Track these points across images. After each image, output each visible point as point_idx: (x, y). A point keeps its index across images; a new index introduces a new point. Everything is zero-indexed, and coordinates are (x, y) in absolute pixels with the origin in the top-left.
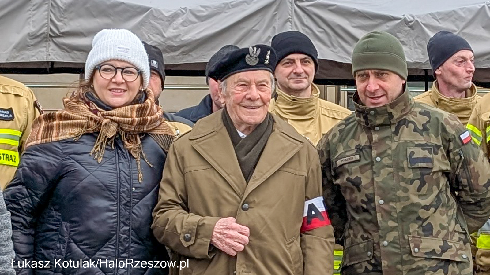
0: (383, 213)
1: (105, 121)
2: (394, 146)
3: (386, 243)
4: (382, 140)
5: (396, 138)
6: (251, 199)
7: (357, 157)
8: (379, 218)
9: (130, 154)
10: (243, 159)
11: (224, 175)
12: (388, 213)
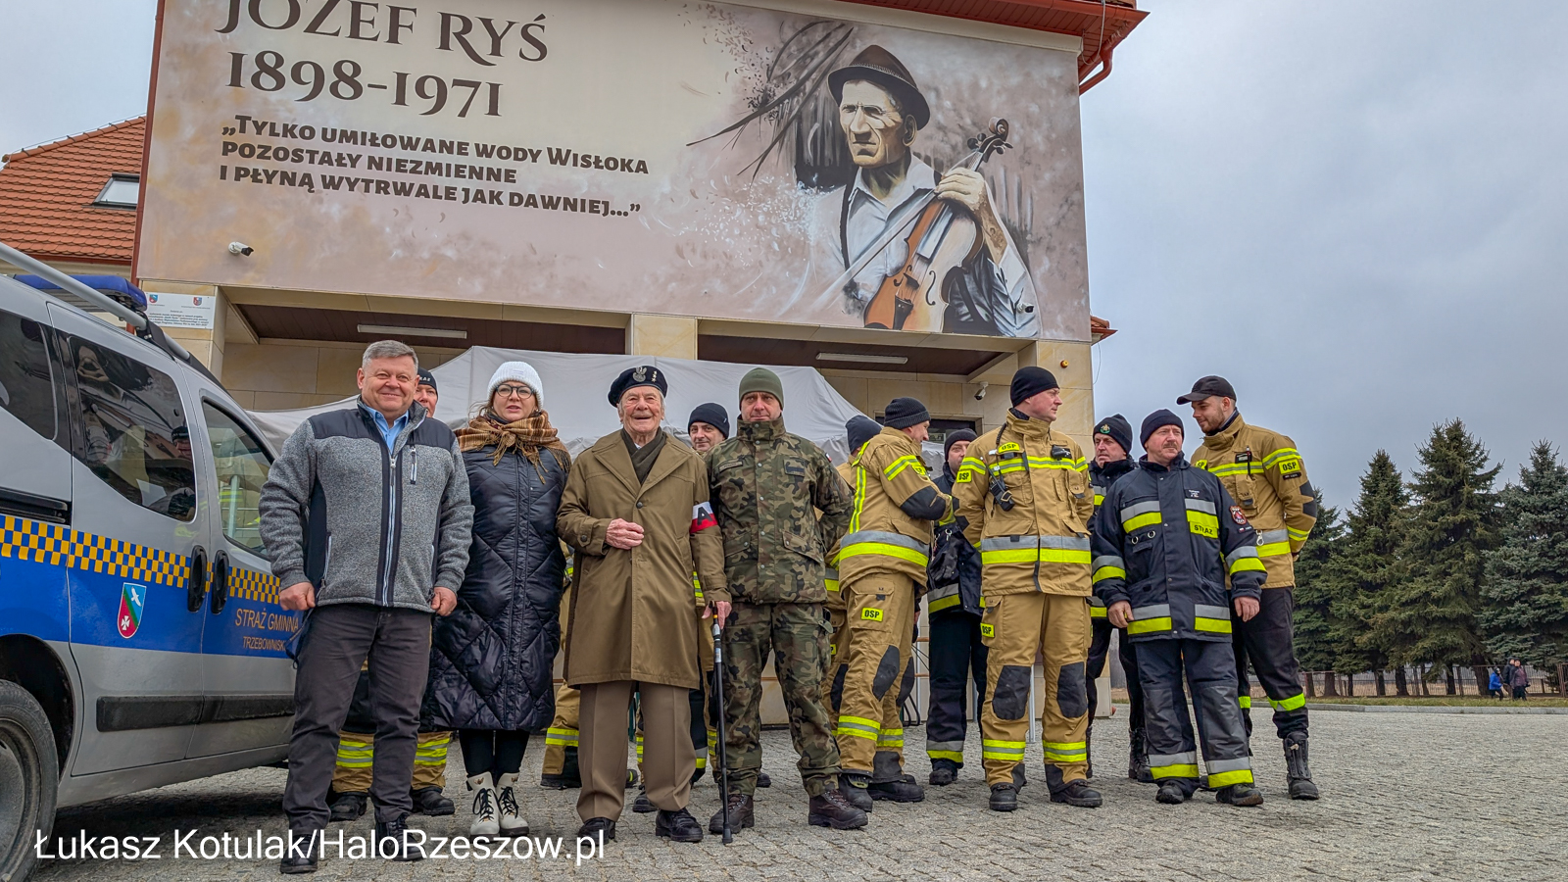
0: (764, 509)
1: (505, 433)
2: (773, 457)
3: (763, 533)
4: (763, 451)
5: (774, 452)
6: (645, 499)
7: (740, 463)
8: (759, 512)
9: (529, 461)
10: (638, 465)
11: (621, 478)
12: (767, 508)
